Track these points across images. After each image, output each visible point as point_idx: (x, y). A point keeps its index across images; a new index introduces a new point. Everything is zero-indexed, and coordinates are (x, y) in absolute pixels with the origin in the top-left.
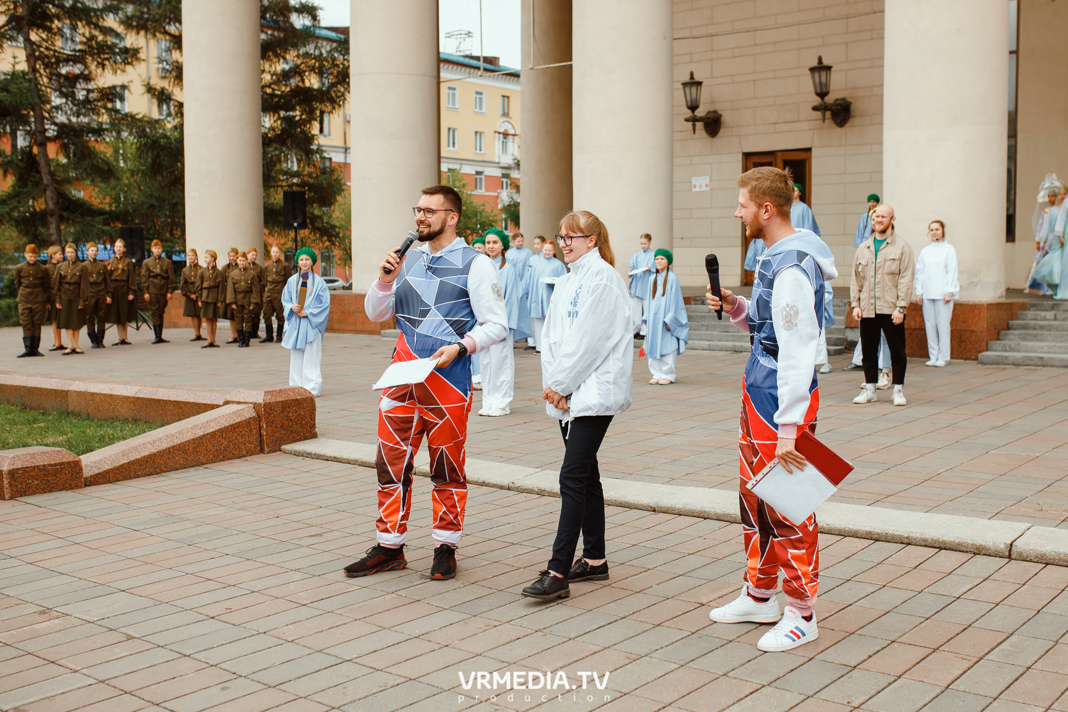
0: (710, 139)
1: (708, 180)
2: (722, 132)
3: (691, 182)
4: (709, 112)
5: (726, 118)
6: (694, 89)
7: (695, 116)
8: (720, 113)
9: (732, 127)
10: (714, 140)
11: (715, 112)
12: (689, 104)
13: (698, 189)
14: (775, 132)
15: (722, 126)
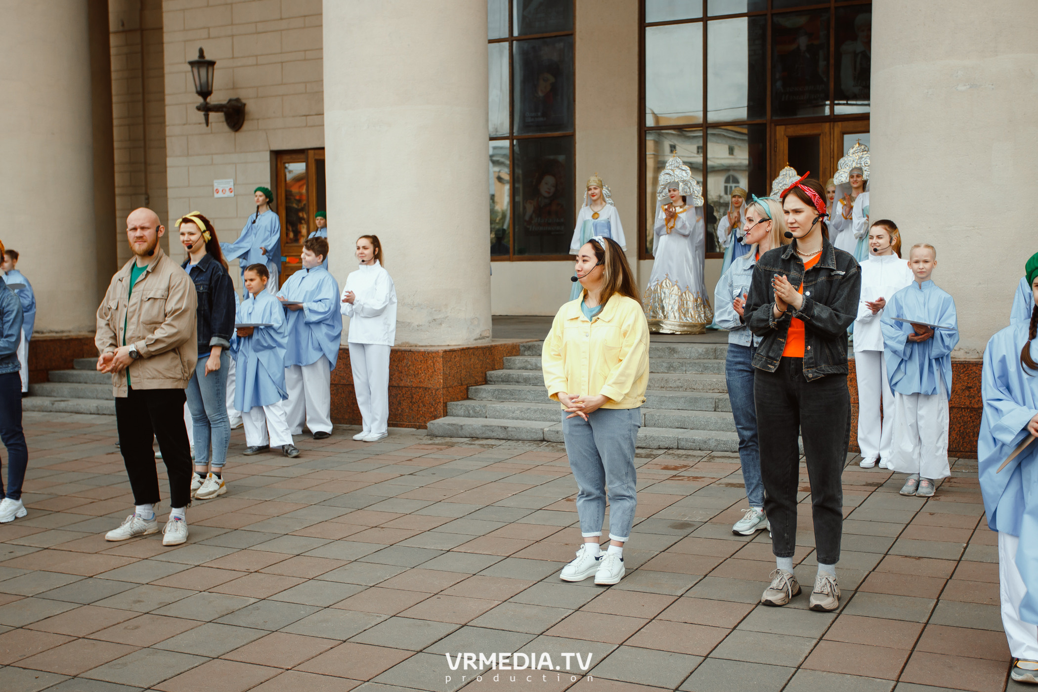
0: (233, 134)
1: (232, 184)
2: (246, 126)
3: (212, 186)
4: (230, 101)
5: (251, 107)
6: (203, 71)
7: (207, 103)
8: (244, 101)
9: (258, 119)
10: (237, 134)
11: (238, 100)
12: (199, 89)
13: (220, 195)
14: (306, 126)
15: (246, 117)
